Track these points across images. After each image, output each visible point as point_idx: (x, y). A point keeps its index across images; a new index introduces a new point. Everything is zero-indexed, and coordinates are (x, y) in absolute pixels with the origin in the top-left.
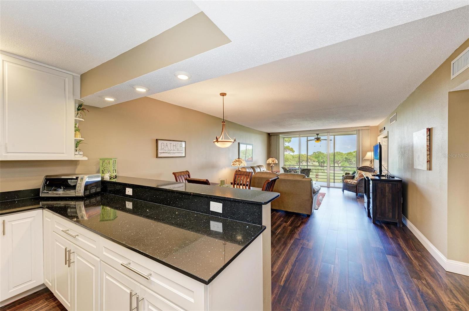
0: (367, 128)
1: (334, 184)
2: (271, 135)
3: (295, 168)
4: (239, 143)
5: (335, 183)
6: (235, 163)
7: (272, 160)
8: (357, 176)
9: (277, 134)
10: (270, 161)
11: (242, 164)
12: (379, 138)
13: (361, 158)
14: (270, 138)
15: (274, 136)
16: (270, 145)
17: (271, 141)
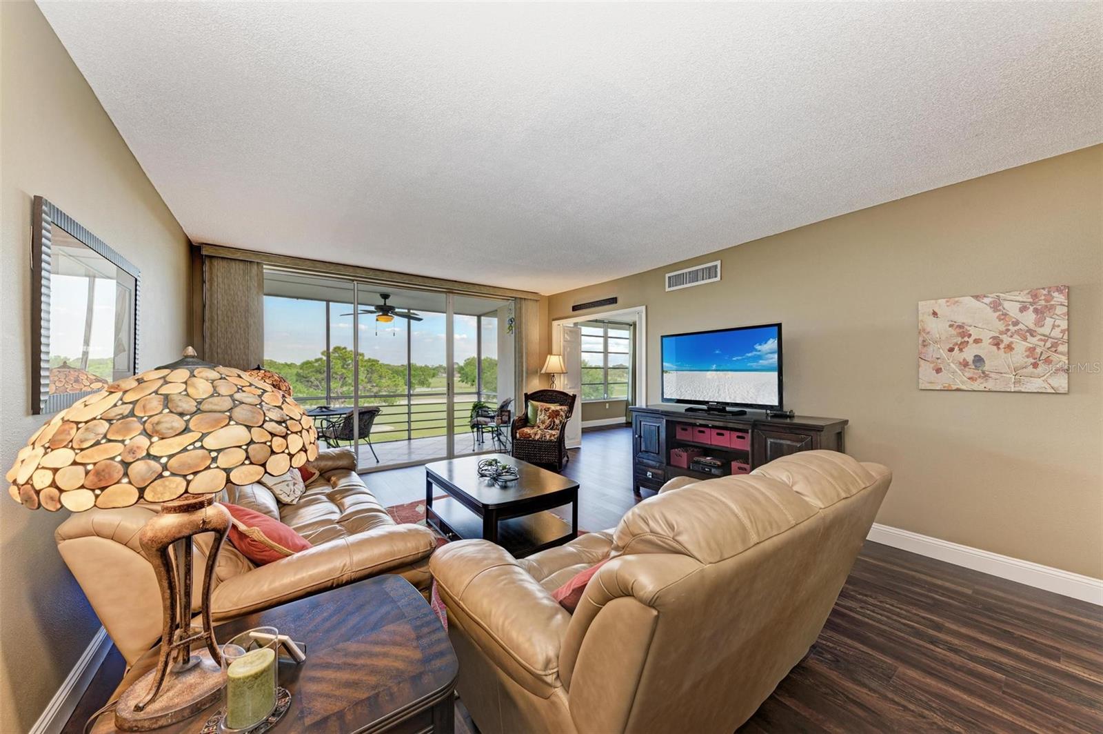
1: (409, 444)
2: (204, 252)
5: (412, 441)
9: (249, 260)
12: (555, 323)
13: (527, 369)
14: (206, 268)
15: (233, 264)
16: (204, 306)
17: (207, 285)
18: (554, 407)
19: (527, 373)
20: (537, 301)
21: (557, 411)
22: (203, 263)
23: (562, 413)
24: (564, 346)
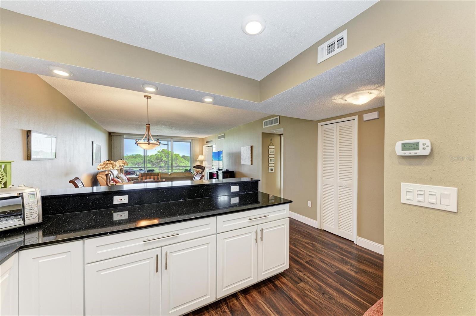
0: (198, 139)
2: (112, 134)
3: (133, 170)
4: (93, 142)
6: (107, 166)
7: (123, 162)
8: (194, 172)
9: (120, 135)
10: (121, 163)
11: (116, 167)
12: (204, 146)
13: (195, 159)
14: (112, 137)
15: (117, 136)
16: (112, 146)
17: (112, 141)
18: (198, 170)
19: (195, 160)
20: (198, 140)
21: (199, 171)
22: (112, 136)
23: (200, 171)
24: (206, 153)
